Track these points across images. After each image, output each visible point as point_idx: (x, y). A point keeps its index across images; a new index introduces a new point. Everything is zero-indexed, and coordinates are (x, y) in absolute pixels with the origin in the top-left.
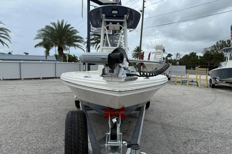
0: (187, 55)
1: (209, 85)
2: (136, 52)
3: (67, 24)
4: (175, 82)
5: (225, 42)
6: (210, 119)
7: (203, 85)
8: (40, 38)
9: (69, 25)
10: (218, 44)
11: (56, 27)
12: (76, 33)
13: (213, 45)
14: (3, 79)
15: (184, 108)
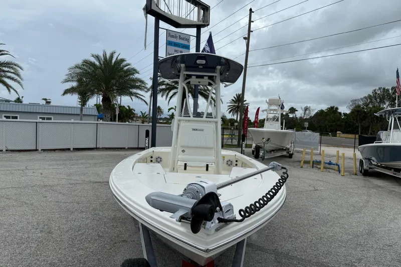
0: (322, 111)
1: (358, 169)
2: (235, 102)
3: (119, 58)
4: (300, 162)
5: (388, 90)
6: (357, 244)
7: (348, 169)
8: (73, 81)
9: (122, 60)
10: (376, 93)
11: (100, 63)
12: (134, 73)
13: (366, 95)
14: (6, 150)
15: (314, 220)
